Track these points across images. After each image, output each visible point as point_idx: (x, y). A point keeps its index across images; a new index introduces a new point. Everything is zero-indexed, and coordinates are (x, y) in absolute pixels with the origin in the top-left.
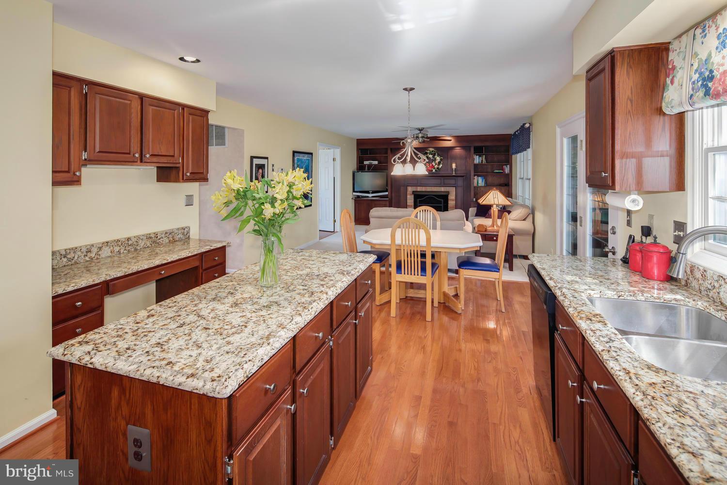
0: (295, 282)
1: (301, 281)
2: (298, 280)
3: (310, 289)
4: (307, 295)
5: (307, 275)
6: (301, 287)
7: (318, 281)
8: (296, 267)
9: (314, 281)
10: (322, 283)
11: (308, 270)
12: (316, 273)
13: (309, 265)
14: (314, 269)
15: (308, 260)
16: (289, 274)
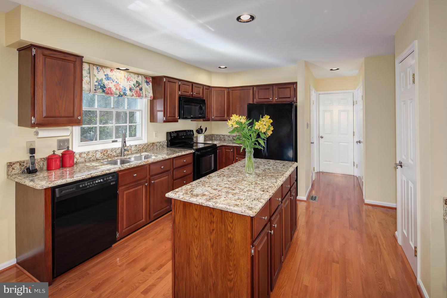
0: (236, 173)
1: (234, 174)
2: (235, 174)
3: (229, 170)
4: (231, 169)
5: (230, 177)
6: (233, 171)
7: (225, 173)
8: (238, 182)
9: (226, 173)
10: (223, 173)
11: (230, 179)
12: (225, 178)
13: (229, 183)
14: (226, 180)
15: (229, 188)
16: (241, 178)
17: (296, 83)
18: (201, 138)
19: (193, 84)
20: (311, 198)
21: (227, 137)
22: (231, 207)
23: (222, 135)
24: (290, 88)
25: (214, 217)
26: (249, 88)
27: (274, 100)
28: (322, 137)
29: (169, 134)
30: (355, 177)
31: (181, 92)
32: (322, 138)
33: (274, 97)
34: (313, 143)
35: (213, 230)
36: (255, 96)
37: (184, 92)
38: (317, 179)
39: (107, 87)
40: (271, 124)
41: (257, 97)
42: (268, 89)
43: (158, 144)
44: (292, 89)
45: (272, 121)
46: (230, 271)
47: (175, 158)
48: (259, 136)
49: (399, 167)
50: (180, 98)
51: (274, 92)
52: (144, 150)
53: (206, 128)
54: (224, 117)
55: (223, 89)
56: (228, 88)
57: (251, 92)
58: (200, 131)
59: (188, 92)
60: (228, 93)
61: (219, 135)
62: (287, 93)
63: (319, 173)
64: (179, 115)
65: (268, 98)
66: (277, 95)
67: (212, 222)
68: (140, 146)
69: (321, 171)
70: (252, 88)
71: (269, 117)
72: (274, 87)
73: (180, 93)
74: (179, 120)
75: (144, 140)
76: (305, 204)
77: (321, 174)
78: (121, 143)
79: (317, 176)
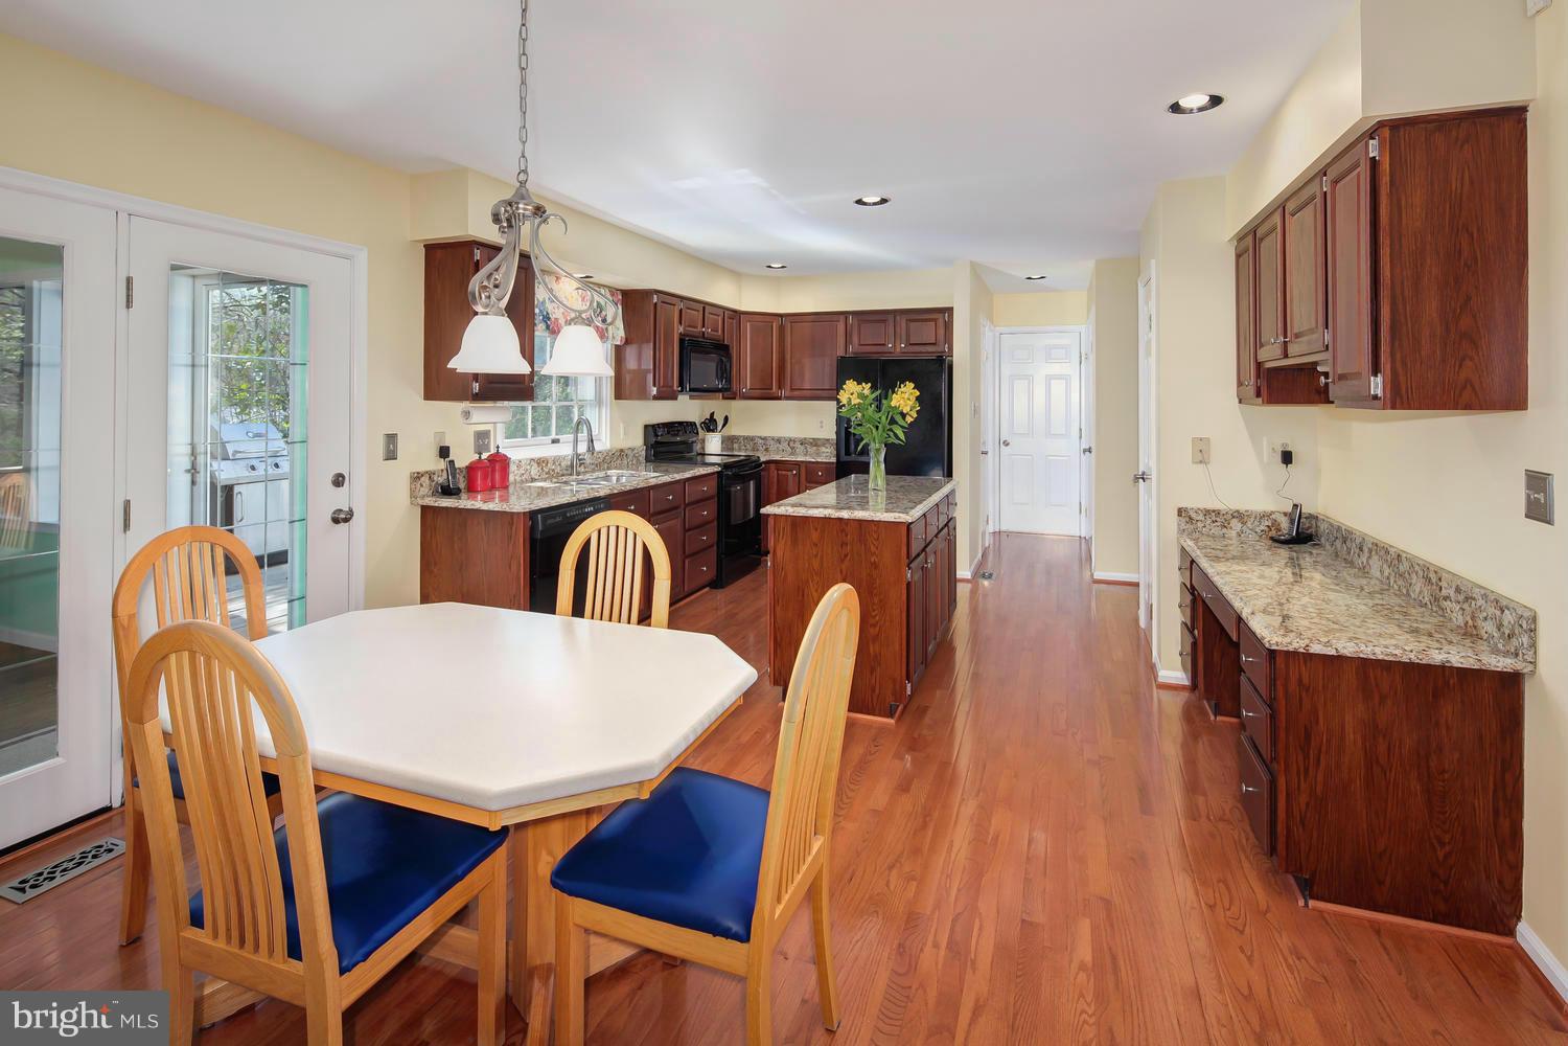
17: (950, 310)
18: (713, 444)
19: (707, 307)
20: (980, 573)
21: (772, 442)
22: (878, 514)
23: (760, 438)
24: (935, 320)
25: (847, 535)
26: (835, 317)
27: (898, 350)
28: (1006, 444)
29: (651, 430)
30: (1084, 541)
31: (684, 329)
32: (1008, 444)
33: (898, 342)
34: (986, 453)
35: (846, 556)
36: (851, 336)
37: (689, 326)
38: (994, 544)
39: (552, 317)
40: (917, 398)
41: (855, 339)
42: (884, 321)
43: (629, 452)
44: (941, 323)
45: (918, 393)
46: (874, 611)
47: (688, 479)
48: (893, 421)
49: (1141, 480)
50: (682, 341)
51: (898, 330)
52: (606, 465)
53: (726, 419)
54: (771, 389)
55: (768, 319)
56: (781, 316)
57: (841, 327)
58: (710, 425)
59: (697, 327)
60: (782, 328)
61: (752, 439)
62: (926, 333)
63: (998, 534)
64: (681, 384)
65: (884, 345)
66: (904, 337)
67: (844, 544)
68: (600, 455)
69: (1003, 528)
70: (842, 318)
71: (913, 385)
72: (898, 318)
73: (681, 329)
74: (680, 397)
75: (604, 440)
76: (969, 586)
77: (1004, 537)
78: (586, 443)
79: (994, 539)
